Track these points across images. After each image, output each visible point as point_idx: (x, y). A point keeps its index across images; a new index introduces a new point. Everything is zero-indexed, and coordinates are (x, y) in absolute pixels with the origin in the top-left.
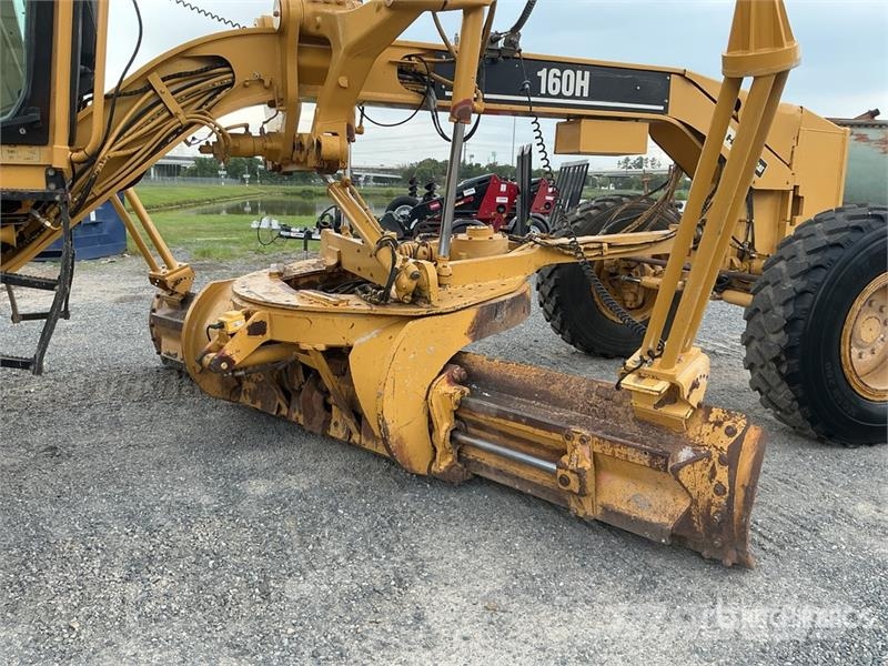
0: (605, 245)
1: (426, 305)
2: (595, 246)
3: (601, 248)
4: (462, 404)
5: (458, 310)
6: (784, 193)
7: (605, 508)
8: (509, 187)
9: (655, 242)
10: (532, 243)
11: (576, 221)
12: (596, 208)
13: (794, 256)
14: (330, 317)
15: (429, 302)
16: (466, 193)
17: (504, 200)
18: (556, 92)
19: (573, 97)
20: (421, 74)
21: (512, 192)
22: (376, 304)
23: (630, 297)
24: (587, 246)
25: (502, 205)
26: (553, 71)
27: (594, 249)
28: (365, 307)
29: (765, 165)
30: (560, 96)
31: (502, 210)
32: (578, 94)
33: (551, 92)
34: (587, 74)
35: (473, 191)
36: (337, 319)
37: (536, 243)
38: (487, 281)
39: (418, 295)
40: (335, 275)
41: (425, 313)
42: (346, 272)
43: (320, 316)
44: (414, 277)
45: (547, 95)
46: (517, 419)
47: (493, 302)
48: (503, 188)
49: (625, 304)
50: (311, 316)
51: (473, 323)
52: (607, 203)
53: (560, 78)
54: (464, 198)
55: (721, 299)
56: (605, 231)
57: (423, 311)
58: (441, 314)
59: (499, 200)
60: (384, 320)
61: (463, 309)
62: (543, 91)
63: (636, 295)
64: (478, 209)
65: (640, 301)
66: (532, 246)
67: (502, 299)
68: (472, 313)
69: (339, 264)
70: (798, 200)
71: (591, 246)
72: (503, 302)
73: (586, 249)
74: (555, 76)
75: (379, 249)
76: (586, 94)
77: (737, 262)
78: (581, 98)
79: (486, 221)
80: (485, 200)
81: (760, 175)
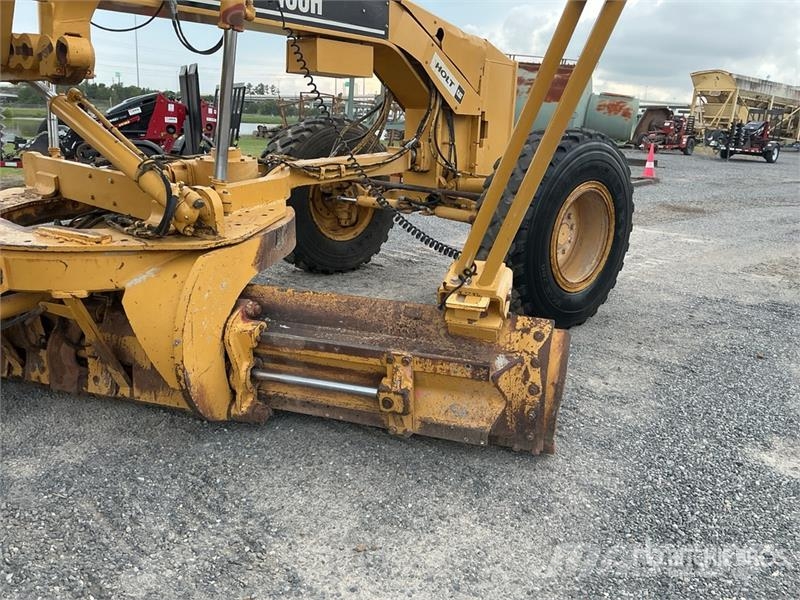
0: (343, 167)
1: (213, 237)
2: (335, 167)
3: (339, 169)
4: (262, 341)
5: (245, 240)
6: (473, 118)
7: (425, 423)
8: (177, 106)
10: (283, 165)
11: (289, 143)
12: (307, 130)
14: (90, 257)
15: (215, 233)
16: (132, 112)
17: (174, 120)
19: (308, 14)
21: (181, 113)
22: (148, 238)
23: (345, 216)
24: (328, 167)
25: (171, 126)
27: (333, 171)
28: (134, 244)
29: (463, 92)
31: (171, 130)
35: (138, 110)
36: (101, 259)
37: (287, 165)
38: (252, 207)
39: (203, 225)
41: (213, 246)
44: (197, 205)
46: (329, 348)
47: (273, 228)
48: (171, 108)
49: (339, 223)
50: (64, 258)
51: (258, 254)
52: (318, 126)
54: (129, 117)
55: (434, 214)
56: (335, 152)
57: (210, 243)
58: (230, 245)
59: (168, 120)
60: (166, 255)
61: (249, 238)
63: (349, 214)
64: (147, 128)
65: (354, 219)
66: (282, 169)
67: (279, 225)
68: (256, 243)
69: (57, 192)
70: (484, 123)
71: (331, 168)
72: (281, 229)
73: (327, 171)
75: (142, 175)
77: (443, 180)
78: (316, 15)
79: (157, 141)
80: (153, 120)
81: (460, 101)
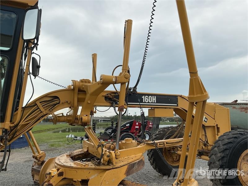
0: (165, 143)
1: (112, 165)
2: (162, 143)
3: (164, 144)
5: (122, 166)
6: (214, 127)
8: (139, 123)
9: (179, 142)
11: (157, 135)
12: (162, 131)
13: (219, 146)
14: (82, 170)
15: (113, 164)
16: (127, 125)
17: (138, 127)
18: (147, 102)
19: (152, 103)
20: (111, 98)
21: (140, 125)
22: (97, 165)
23: (175, 157)
24: (160, 143)
25: (137, 129)
26: (146, 96)
27: (162, 144)
28: (93, 166)
29: (207, 119)
30: (149, 102)
32: (153, 102)
33: (146, 101)
34: (155, 97)
35: (129, 125)
36: (85, 170)
37: (145, 143)
38: (131, 156)
39: (109, 162)
40: (86, 155)
41: (111, 168)
42: (90, 153)
43: (80, 170)
44: (108, 156)
45: (145, 102)
47: (133, 163)
48: (137, 124)
49: (174, 160)
50: (77, 170)
51: (126, 170)
52: (165, 130)
53: (148, 98)
54: (126, 127)
55: (201, 158)
56: (165, 138)
57: (111, 167)
58: (116, 168)
59: (136, 127)
60: (99, 170)
61: (123, 166)
62: (144, 101)
63: (176, 157)
64: (130, 130)
65: (178, 159)
66: (144, 144)
68: (126, 167)
69: (88, 151)
70: (218, 128)
71: (161, 143)
72: (135, 163)
73: (160, 144)
74: (147, 98)
75: (98, 147)
76: (155, 102)
77: (204, 147)
78: (154, 103)
79: (133, 133)
80: (132, 127)
81: (206, 122)
